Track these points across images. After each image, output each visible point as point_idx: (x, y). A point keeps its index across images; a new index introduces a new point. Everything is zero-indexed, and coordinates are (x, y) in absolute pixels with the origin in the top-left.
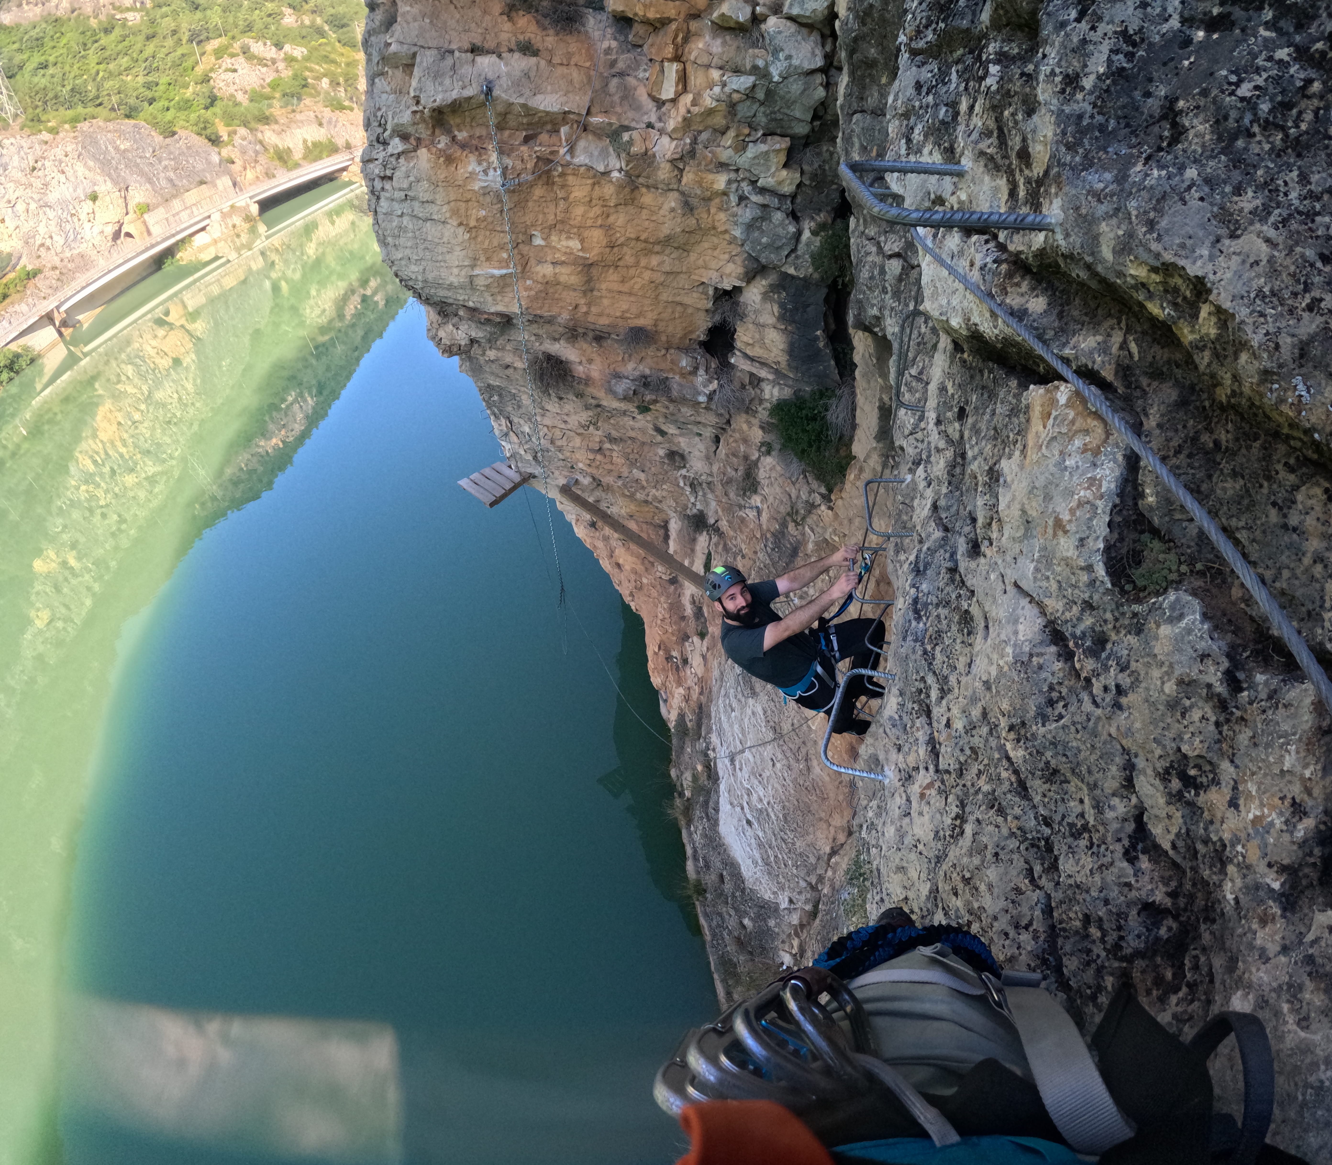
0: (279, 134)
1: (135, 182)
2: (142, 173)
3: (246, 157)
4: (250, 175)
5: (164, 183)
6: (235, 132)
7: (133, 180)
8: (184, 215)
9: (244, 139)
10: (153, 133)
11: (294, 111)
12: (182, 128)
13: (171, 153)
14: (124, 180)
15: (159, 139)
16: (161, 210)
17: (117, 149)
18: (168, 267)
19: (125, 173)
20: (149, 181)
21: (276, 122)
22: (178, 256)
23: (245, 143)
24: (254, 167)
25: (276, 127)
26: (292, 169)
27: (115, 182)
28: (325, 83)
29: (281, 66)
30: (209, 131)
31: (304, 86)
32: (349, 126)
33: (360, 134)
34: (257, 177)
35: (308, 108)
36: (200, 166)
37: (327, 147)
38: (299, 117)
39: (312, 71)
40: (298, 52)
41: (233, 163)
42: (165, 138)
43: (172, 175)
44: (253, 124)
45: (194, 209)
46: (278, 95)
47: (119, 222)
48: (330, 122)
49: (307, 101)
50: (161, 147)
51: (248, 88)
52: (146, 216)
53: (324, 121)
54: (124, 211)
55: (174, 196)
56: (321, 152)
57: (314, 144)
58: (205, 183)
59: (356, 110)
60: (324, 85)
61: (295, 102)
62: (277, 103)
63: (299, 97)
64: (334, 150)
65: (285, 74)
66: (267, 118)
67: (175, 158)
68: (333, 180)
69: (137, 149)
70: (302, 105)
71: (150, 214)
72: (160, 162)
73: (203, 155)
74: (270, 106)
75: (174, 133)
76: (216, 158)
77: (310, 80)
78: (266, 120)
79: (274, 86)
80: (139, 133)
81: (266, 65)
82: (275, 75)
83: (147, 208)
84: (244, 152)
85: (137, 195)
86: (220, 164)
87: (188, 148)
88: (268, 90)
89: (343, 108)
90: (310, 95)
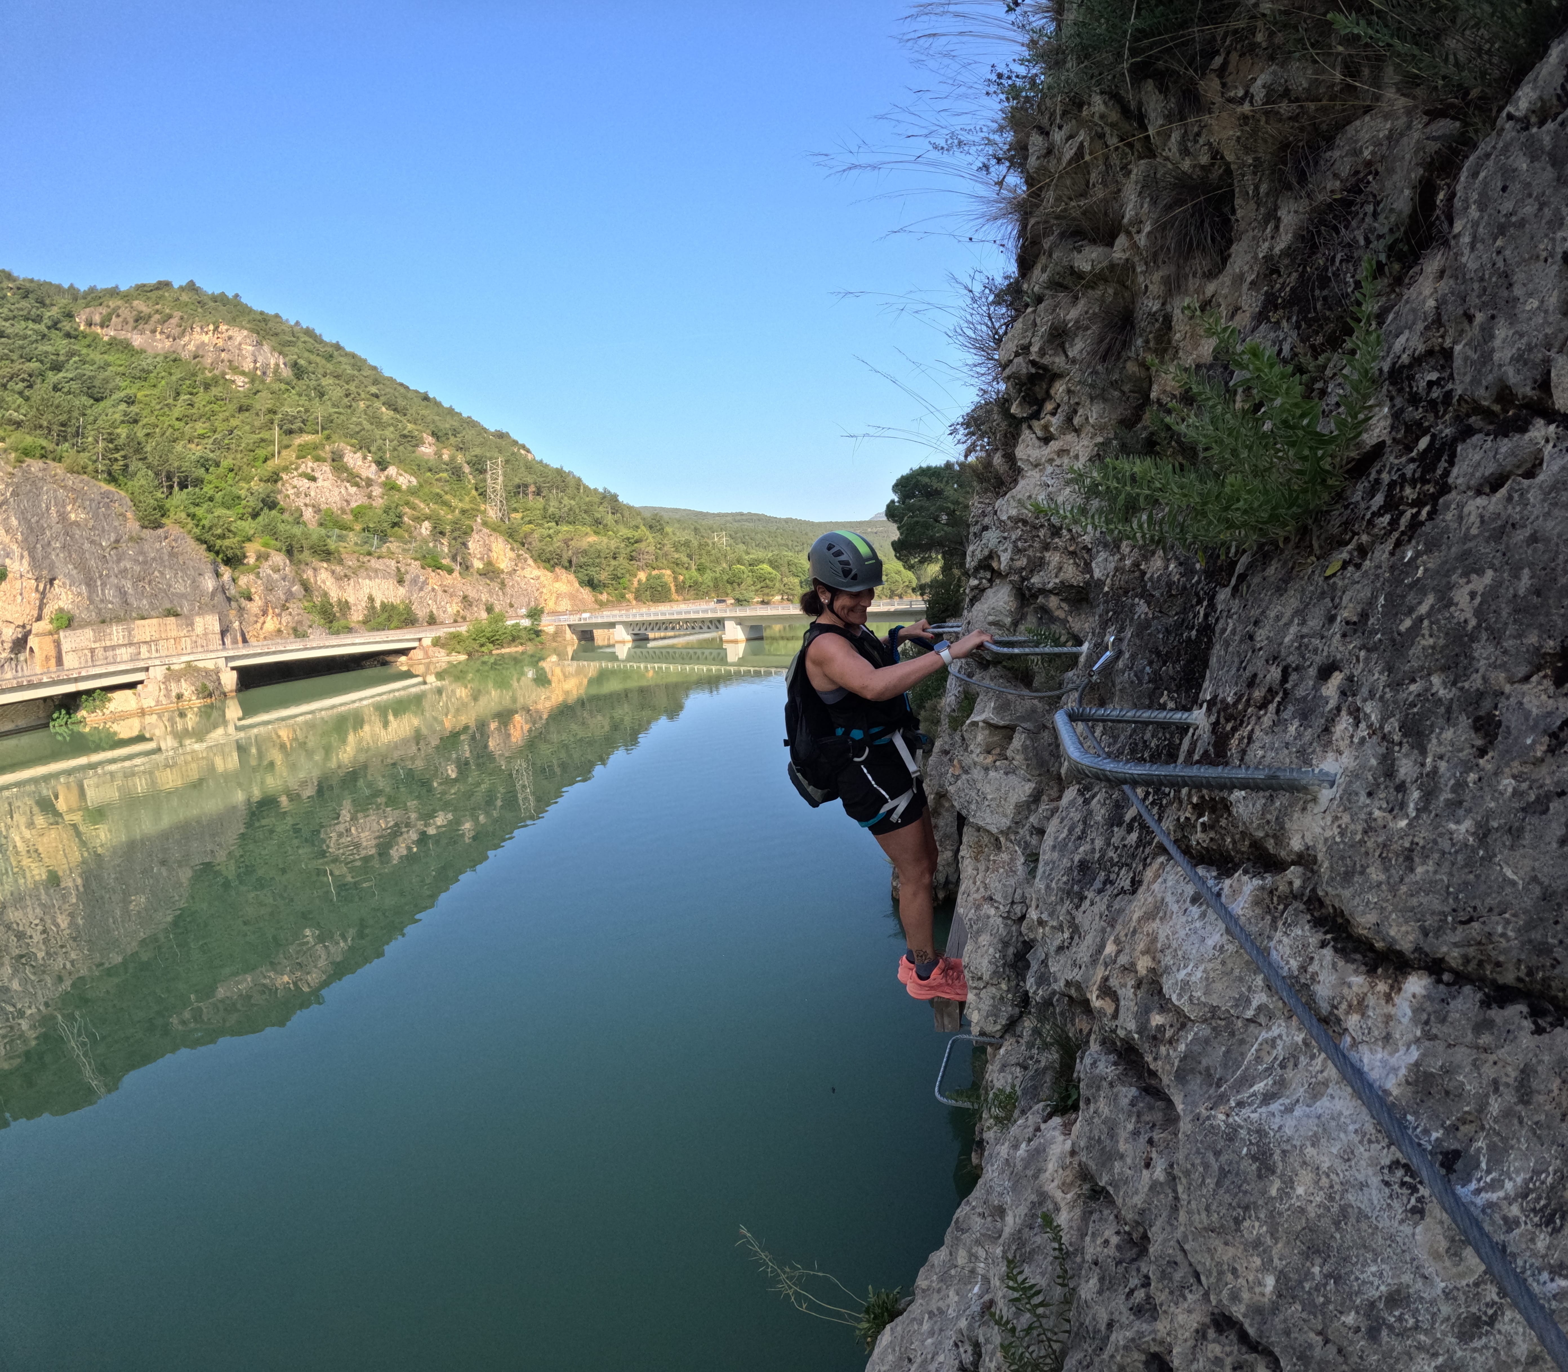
0: (339, 579)
1: (68, 575)
2: (82, 566)
3: (271, 597)
4: (271, 624)
5: (110, 593)
6: (267, 557)
7: (65, 569)
8: (124, 653)
9: (276, 570)
10: (129, 515)
11: (369, 554)
12: (177, 522)
13: (142, 553)
14: (52, 567)
15: (133, 525)
16: (88, 633)
17: (63, 517)
18: (59, 727)
19: (57, 557)
20: (90, 583)
21: (341, 562)
22: (84, 714)
23: (276, 576)
24: (279, 615)
25: (338, 569)
26: (337, 633)
27: (35, 564)
28: (425, 528)
29: (377, 491)
30: (227, 542)
31: (395, 525)
32: (440, 593)
33: (453, 608)
34: (279, 631)
35: (391, 554)
36: (179, 587)
37: (400, 614)
38: (374, 563)
39: (414, 509)
40: (405, 480)
41: (250, 599)
42: (143, 527)
43: (128, 585)
44: (306, 555)
45: (144, 649)
46: (358, 527)
47: (24, 626)
48: (415, 581)
49: (393, 545)
50: (131, 539)
51: (323, 507)
52: (62, 634)
53: (408, 578)
54: (35, 613)
55: (118, 620)
56: (389, 619)
57: (384, 606)
58: (176, 615)
59: (456, 574)
60: (423, 531)
61: (375, 542)
62: (352, 537)
63: (384, 537)
64: (408, 620)
65: (379, 503)
66: (329, 553)
67: (145, 562)
68: (384, 664)
69: (93, 528)
70: (384, 549)
71: (69, 633)
72: (119, 561)
73: (191, 572)
74: (341, 538)
75: (158, 526)
76: (209, 584)
77: (406, 519)
78: (327, 555)
79: (358, 514)
80: (107, 507)
81: (357, 485)
82: (365, 501)
83: (67, 622)
84: (270, 588)
85: (63, 596)
86: (213, 594)
87: (173, 555)
88: (348, 518)
89: (438, 567)
90: (400, 538)
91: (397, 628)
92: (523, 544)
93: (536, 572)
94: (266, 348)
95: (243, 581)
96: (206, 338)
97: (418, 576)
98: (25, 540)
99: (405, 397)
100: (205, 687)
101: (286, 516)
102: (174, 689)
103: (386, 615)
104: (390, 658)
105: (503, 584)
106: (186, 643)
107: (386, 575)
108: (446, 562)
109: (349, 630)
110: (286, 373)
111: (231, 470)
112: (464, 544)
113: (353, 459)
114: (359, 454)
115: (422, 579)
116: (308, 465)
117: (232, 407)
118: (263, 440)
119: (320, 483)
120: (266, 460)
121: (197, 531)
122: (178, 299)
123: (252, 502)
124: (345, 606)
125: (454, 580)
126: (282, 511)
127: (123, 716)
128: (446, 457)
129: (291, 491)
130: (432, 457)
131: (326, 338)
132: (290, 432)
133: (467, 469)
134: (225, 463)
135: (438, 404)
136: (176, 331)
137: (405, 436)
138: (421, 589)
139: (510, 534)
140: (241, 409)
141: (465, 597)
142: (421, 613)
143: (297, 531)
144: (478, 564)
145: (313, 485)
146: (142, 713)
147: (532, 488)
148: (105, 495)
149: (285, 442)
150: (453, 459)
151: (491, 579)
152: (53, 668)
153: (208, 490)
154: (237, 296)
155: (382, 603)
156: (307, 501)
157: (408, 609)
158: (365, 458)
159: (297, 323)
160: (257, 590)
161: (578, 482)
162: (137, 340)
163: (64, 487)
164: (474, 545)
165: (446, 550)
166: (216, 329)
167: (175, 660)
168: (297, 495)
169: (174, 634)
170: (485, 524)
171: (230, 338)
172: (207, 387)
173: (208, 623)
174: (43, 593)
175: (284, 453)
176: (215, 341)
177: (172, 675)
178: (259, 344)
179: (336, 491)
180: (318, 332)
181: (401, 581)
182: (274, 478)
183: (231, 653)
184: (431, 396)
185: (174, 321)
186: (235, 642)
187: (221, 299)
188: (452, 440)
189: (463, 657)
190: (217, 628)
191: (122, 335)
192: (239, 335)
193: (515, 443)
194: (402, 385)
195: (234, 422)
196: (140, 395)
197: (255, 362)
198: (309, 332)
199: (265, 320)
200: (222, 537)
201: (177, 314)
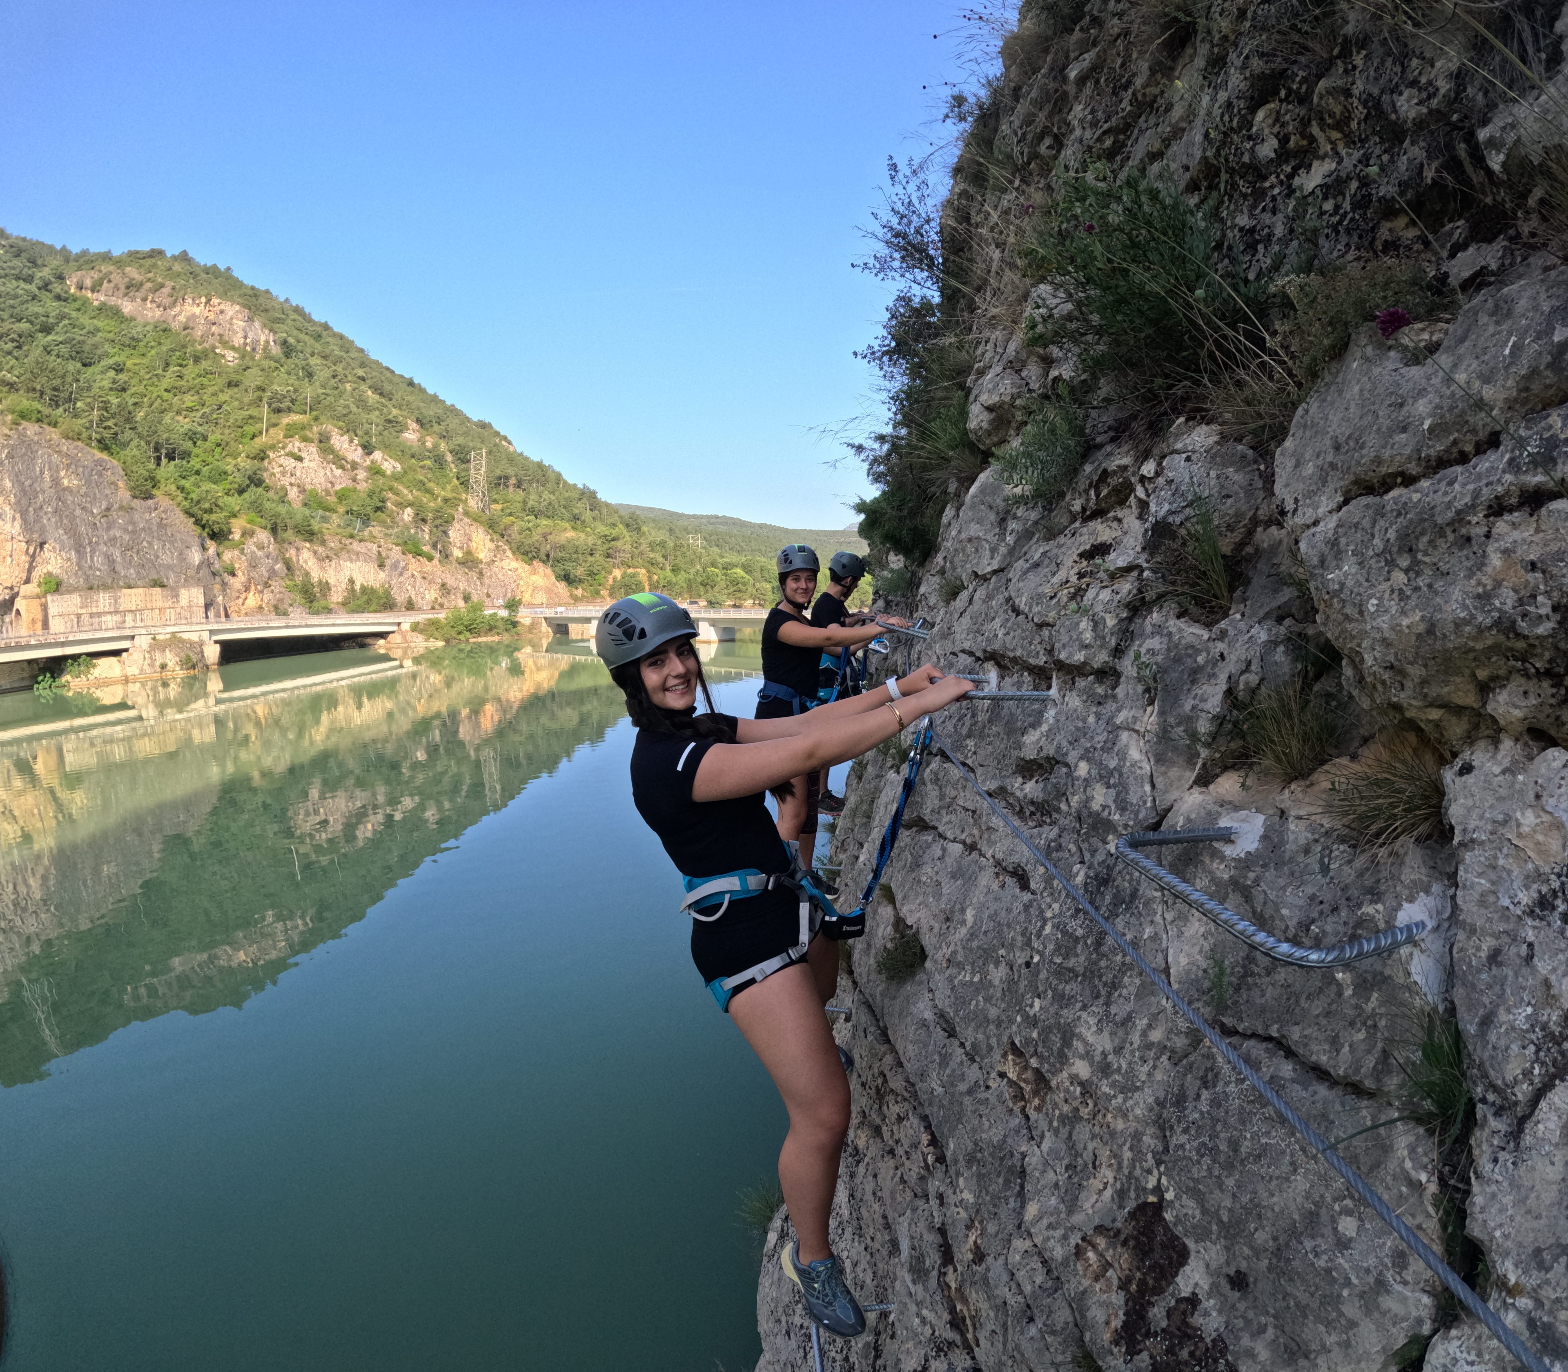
0: (321, 559)
1: (58, 540)
2: (72, 531)
3: (254, 574)
4: (252, 600)
5: (98, 560)
6: (252, 534)
7: (56, 534)
8: (110, 620)
9: (261, 547)
10: (121, 484)
11: (352, 537)
12: (167, 494)
13: (132, 522)
14: (43, 530)
15: (124, 495)
16: (76, 598)
17: (56, 482)
18: (43, 689)
19: (48, 521)
20: (79, 549)
21: (323, 543)
22: (68, 677)
23: (260, 553)
24: (261, 592)
25: (320, 549)
26: (317, 613)
27: (27, 526)
28: (408, 514)
29: (361, 475)
30: (214, 517)
31: (378, 509)
32: (419, 579)
33: (431, 594)
34: (261, 608)
35: (373, 538)
36: (166, 559)
37: (379, 598)
38: (356, 546)
39: (397, 494)
40: (390, 466)
41: (233, 574)
42: (134, 497)
43: (117, 554)
44: (289, 534)
45: (129, 618)
46: (341, 509)
47: (12, 588)
48: (395, 566)
49: (376, 530)
50: (121, 508)
51: (308, 487)
52: (49, 598)
53: (388, 562)
54: (24, 576)
55: (105, 587)
56: (368, 602)
57: (364, 589)
58: (163, 586)
59: (436, 562)
60: (406, 517)
61: (358, 525)
62: (335, 519)
63: (366, 521)
64: (388, 605)
65: (363, 487)
66: (312, 534)
67: (134, 532)
68: (363, 646)
69: (85, 495)
70: (366, 533)
71: (56, 597)
72: (109, 529)
73: (179, 544)
74: (324, 519)
75: (149, 496)
76: (196, 557)
77: (389, 504)
78: (310, 535)
79: (342, 496)
80: (100, 475)
81: (342, 467)
82: (349, 483)
83: (55, 586)
84: (253, 565)
85: (53, 561)
86: (199, 567)
87: (161, 526)
88: (332, 499)
89: (419, 554)
90: (383, 523)
91: (376, 611)
92: (503, 536)
93: (514, 564)
94: (257, 324)
95: (227, 556)
96: (197, 310)
97: (398, 562)
98: (18, 502)
99: (391, 382)
100: (189, 658)
101: (271, 494)
102: (159, 659)
103: (365, 598)
104: (369, 641)
105: (481, 574)
106: (171, 614)
107: (367, 559)
108: (426, 549)
109: (329, 611)
110: (276, 350)
111: (219, 445)
112: (445, 533)
113: (340, 442)
114: (346, 437)
115: (402, 564)
116: (295, 445)
117: (221, 382)
118: (251, 417)
119: (306, 463)
120: (253, 437)
121: (186, 504)
122: (170, 269)
123: (239, 479)
124: (325, 587)
125: (433, 567)
126: (267, 489)
127: (106, 683)
128: (429, 445)
129: (277, 470)
130: (415, 444)
131: (315, 317)
132: (279, 411)
133: (449, 458)
134: (212, 438)
135: (422, 390)
136: (167, 301)
137: (390, 421)
138: (401, 574)
139: (491, 525)
140: (230, 385)
141: (443, 585)
142: (400, 598)
143: (282, 509)
144: (457, 553)
145: (299, 464)
146: (126, 680)
147: (513, 481)
148: (99, 462)
149: (274, 421)
150: (436, 447)
151: (470, 569)
152: (39, 631)
153: (195, 463)
154: (229, 269)
155: (362, 586)
156: (293, 480)
157: (387, 593)
158: (351, 441)
159: (287, 300)
160: (240, 566)
161: (558, 478)
162: (127, 307)
163: (59, 452)
164: (455, 534)
165: (427, 537)
166: (208, 301)
167: (160, 630)
168: (283, 474)
169: (159, 604)
170: (466, 513)
171: (222, 312)
172: (197, 360)
173: (193, 596)
174: (33, 556)
175: (272, 431)
176: (206, 314)
177: (157, 645)
178: (251, 319)
179: (322, 472)
180: (307, 310)
181: (381, 566)
182: (261, 456)
183: (215, 627)
184: (416, 381)
185: (166, 290)
186: (218, 616)
187: (212, 271)
188: (436, 427)
189: (441, 644)
190: (201, 601)
191: (113, 301)
192: (232, 310)
193: (497, 434)
194: (388, 369)
195: (223, 397)
196: (129, 363)
197: (246, 337)
198: (298, 310)
199: (256, 296)
200: (210, 511)
201: (170, 284)
